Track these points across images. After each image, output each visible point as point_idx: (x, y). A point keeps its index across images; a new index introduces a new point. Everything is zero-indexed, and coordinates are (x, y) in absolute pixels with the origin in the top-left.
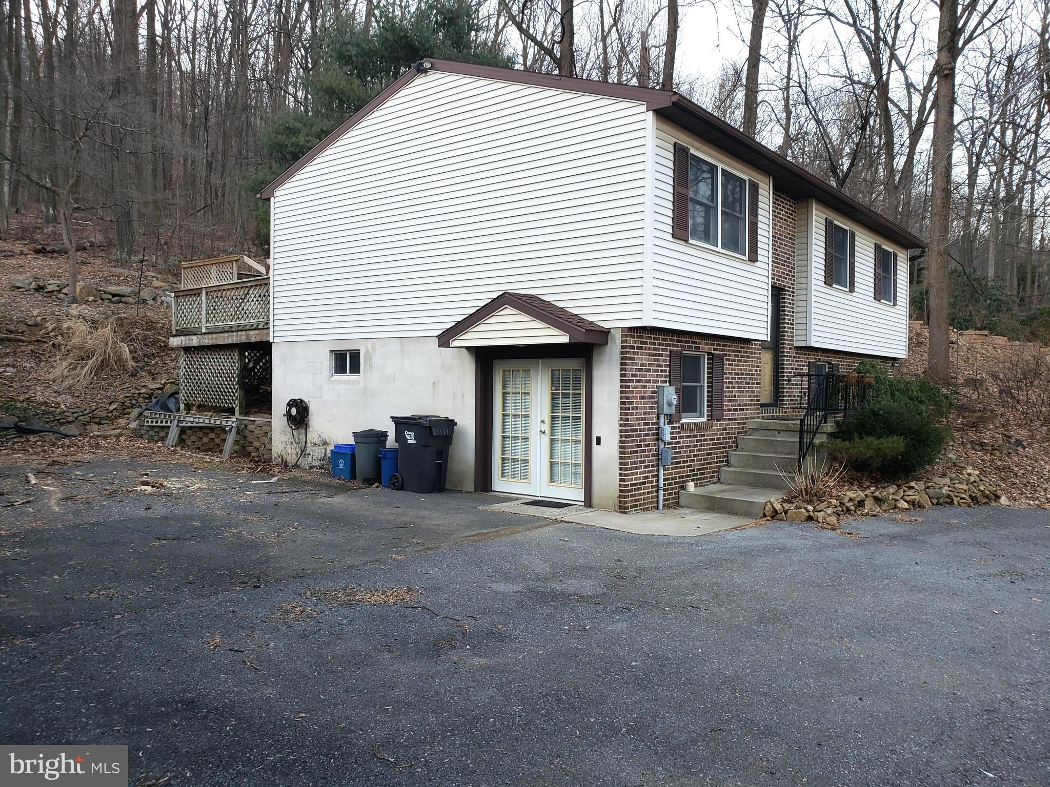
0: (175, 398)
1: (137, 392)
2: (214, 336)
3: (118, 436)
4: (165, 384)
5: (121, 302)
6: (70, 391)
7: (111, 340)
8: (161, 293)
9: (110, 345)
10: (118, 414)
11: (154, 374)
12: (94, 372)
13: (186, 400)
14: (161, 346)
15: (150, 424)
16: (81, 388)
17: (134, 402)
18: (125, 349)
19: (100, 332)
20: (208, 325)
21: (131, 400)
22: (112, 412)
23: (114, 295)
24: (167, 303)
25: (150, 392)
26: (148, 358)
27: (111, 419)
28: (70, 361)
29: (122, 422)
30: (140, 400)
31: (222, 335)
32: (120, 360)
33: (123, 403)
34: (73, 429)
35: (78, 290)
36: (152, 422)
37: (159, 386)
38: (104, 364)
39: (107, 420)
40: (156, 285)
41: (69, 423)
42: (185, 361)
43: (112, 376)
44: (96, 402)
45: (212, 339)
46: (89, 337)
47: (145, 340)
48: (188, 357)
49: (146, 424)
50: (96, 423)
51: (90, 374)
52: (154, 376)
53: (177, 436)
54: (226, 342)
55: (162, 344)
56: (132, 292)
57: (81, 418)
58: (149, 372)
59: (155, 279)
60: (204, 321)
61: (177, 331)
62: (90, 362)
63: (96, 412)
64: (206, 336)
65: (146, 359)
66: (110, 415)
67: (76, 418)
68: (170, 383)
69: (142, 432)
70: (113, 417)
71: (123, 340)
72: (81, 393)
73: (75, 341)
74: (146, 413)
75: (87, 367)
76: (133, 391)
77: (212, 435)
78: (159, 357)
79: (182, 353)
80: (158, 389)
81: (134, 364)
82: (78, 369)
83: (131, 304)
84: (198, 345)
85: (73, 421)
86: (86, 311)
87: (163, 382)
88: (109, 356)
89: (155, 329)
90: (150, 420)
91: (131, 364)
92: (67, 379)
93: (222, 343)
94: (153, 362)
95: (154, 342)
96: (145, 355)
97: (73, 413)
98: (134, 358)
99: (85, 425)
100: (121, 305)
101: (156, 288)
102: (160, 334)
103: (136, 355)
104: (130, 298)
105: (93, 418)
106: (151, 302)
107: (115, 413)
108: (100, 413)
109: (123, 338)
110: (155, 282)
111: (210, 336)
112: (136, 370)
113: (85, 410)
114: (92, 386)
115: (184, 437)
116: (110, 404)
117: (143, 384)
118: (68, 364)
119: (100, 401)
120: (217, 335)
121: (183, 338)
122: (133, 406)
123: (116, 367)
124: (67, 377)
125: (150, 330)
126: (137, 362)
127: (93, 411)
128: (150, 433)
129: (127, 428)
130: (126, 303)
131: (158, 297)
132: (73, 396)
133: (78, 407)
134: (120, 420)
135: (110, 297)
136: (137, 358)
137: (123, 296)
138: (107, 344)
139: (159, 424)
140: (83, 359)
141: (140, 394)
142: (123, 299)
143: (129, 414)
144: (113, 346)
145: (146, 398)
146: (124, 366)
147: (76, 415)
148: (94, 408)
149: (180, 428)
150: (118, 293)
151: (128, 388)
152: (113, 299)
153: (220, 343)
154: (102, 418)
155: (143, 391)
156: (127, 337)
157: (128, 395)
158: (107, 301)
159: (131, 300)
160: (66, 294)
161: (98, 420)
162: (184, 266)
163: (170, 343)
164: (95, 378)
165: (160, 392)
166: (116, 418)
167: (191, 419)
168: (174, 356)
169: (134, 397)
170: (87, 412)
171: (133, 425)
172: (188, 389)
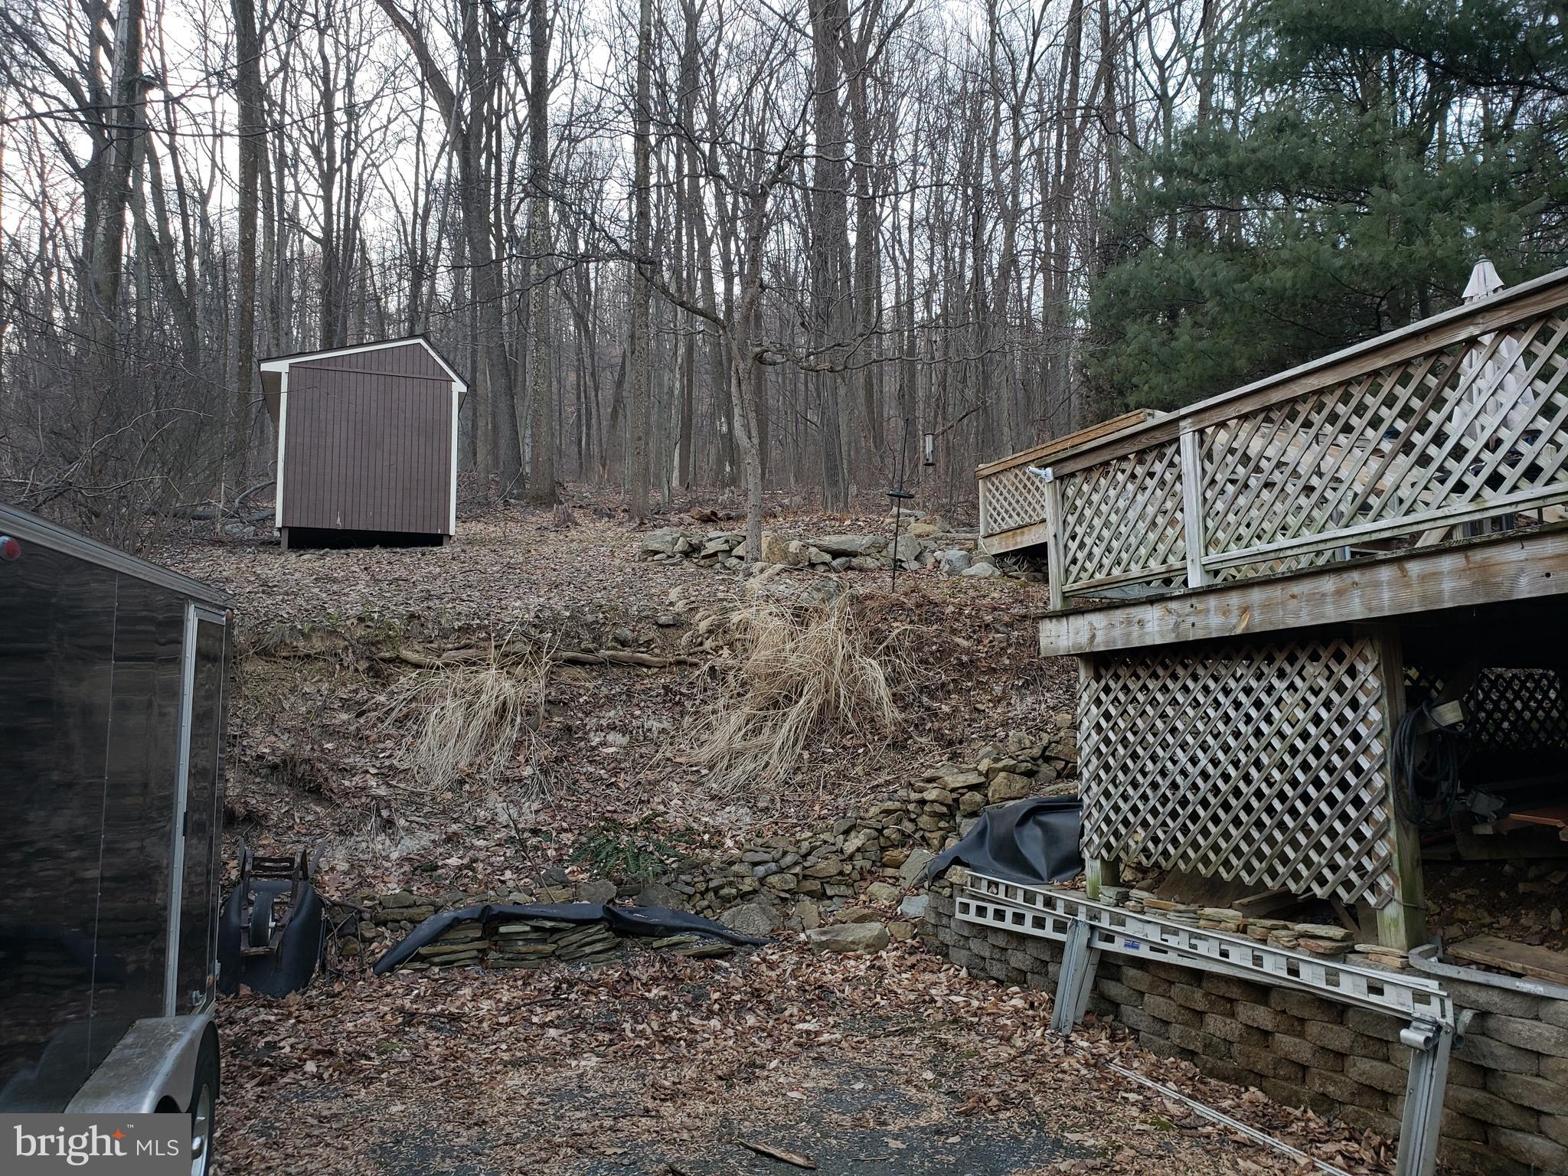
0: (1044, 826)
1: (914, 796)
2: (1256, 595)
3: (876, 946)
4: (988, 774)
5: (850, 568)
6: (746, 793)
7: (841, 652)
8: (932, 545)
9: (838, 663)
10: (868, 864)
11: (951, 743)
12: (802, 738)
13: (1108, 847)
14: (961, 664)
15: (972, 917)
16: (772, 785)
17: (908, 827)
18: (875, 672)
19: (813, 629)
20: (1214, 555)
21: (899, 822)
22: (851, 858)
23: (836, 554)
24: (949, 562)
25: (950, 797)
26: (932, 697)
27: (853, 882)
28: (747, 710)
29: (882, 892)
30: (924, 821)
31: (1296, 588)
32: (863, 705)
33: (880, 831)
34: (751, 920)
35: (764, 546)
36: (981, 911)
37: (973, 779)
38: (825, 718)
39: (839, 883)
40: (918, 531)
41: (744, 896)
42: (1098, 702)
43: (844, 748)
44: (810, 827)
45: (1245, 610)
46: (790, 645)
47: (919, 649)
48: (1107, 690)
49: (959, 916)
50: (810, 894)
51: (795, 744)
52: (953, 747)
53: (1088, 985)
54: (1331, 615)
55: (965, 658)
56: (872, 545)
57: (774, 880)
58: (939, 737)
59: (912, 519)
60: (1193, 542)
61: (1065, 597)
62: (794, 712)
63: (811, 859)
64: (1212, 601)
65: (925, 699)
66: (848, 869)
67: (762, 881)
68: (1003, 769)
69: (947, 937)
70: (856, 875)
71: (867, 651)
72: (773, 801)
73: (760, 656)
74: (957, 874)
75: (787, 726)
76: (902, 793)
77: (1262, 1016)
78: (960, 692)
79: (1083, 674)
80: (972, 788)
81: (900, 716)
82: (766, 731)
83: (872, 571)
84: (1170, 638)
85: (755, 892)
86: (782, 588)
87: (984, 766)
88: (838, 695)
89: (939, 620)
90: (974, 904)
91: (890, 714)
92: (741, 760)
93: (1305, 620)
94: (946, 708)
95: (944, 653)
96: (922, 689)
97: (755, 864)
98: (896, 698)
99: (784, 900)
100: (851, 574)
101: (919, 536)
102: (954, 631)
103: (900, 689)
104: (869, 560)
105: (805, 877)
106: (914, 565)
107: (859, 862)
108: (823, 864)
109: (866, 646)
110: (913, 524)
111: (1234, 599)
112: (905, 731)
113: (785, 853)
114: (799, 777)
115: (1113, 989)
116: (847, 832)
117: (928, 773)
118: (742, 720)
119: (821, 824)
120: (1276, 592)
121: (1098, 620)
122: (905, 840)
123: (854, 724)
124: (740, 753)
125: (928, 622)
126: (903, 709)
127: (805, 857)
128: (975, 945)
129: (896, 918)
130: (861, 570)
131: (927, 554)
132: (754, 809)
133: (766, 846)
134: (876, 887)
135: (827, 557)
136: (903, 698)
137: (854, 554)
138: (830, 662)
139: (1008, 924)
140: (776, 705)
141: (922, 802)
142: (855, 561)
143: (897, 866)
144: (846, 669)
145: (941, 816)
146: (872, 720)
147: (761, 870)
148: (805, 845)
149: (1095, 959)
150: (843, 547)
151: (888, 783)
152: (835, 563)
153: (1292, 622)
154: (826, 880)
155: (931, 794)
156: (876, 642)
157: (889, 805)
158: (822, 568)
159: (870, 563)
160: (741, 558)
161: (816, 885)
162: (985, 473)
163: (1043, 642)
164: (806, 755)
165: (978, 797)
166: (863, 879)
167: (1155, 935)
168: (998, 690)
169: (908, 811)
170: (789, 859)
171: (916, 906)
172: (1117, 809)
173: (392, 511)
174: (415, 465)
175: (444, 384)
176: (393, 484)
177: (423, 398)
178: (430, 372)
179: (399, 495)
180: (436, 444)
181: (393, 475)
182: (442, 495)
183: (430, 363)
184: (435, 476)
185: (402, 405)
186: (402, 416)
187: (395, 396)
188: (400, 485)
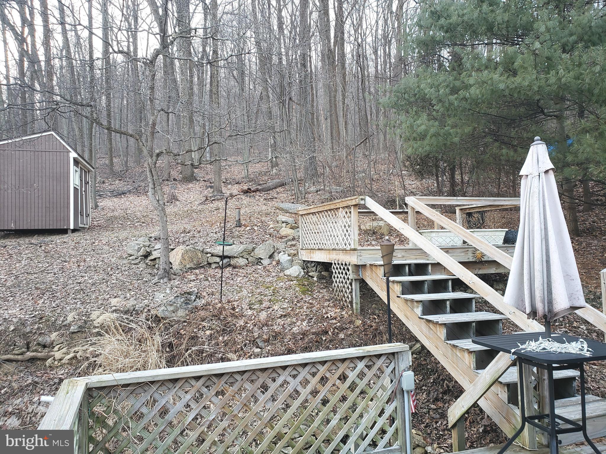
135: (218, 260)
159: (242, 262)
173: (40, 218)
174: (51, 196)
175: (66, 154)
176: (40, 205)
177: (55, 161)
178: (58, 148)
179: (44, 211)
180: (62, 184)
181: (40, 201)
182: (66, 210)
183: (58, 143)
184: (62, 201)
185: (44, 165)
186: (44, 171)
187: (40, 161)
188: (44, 206)
